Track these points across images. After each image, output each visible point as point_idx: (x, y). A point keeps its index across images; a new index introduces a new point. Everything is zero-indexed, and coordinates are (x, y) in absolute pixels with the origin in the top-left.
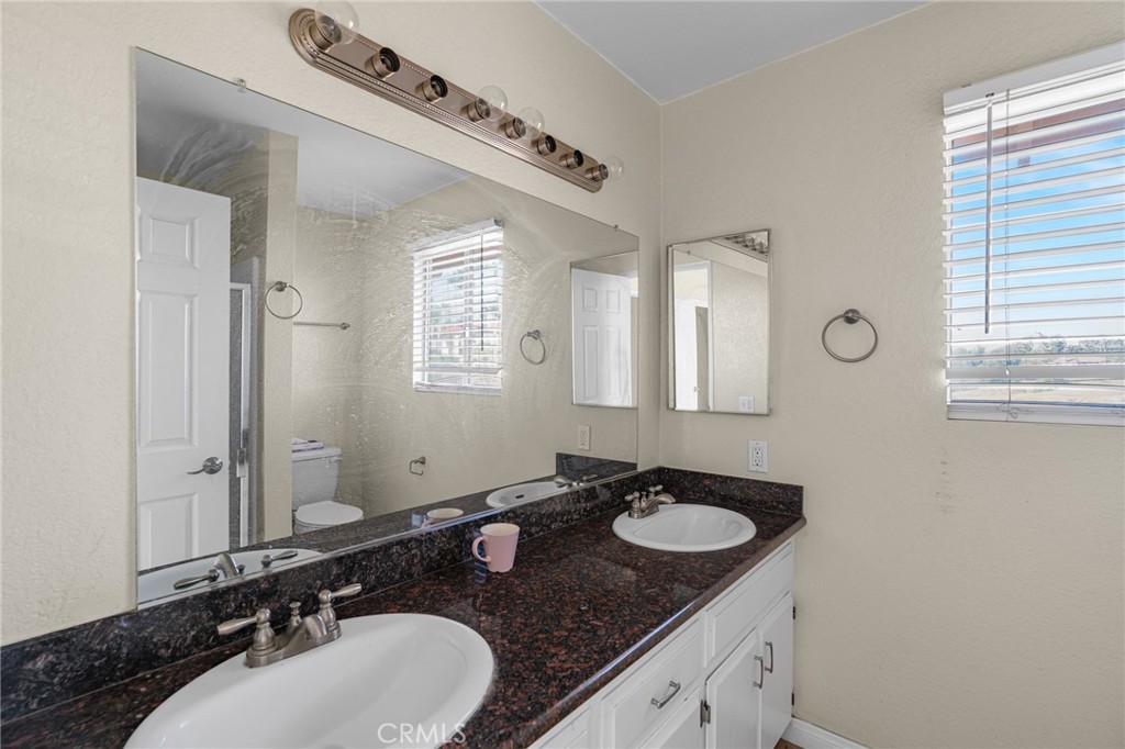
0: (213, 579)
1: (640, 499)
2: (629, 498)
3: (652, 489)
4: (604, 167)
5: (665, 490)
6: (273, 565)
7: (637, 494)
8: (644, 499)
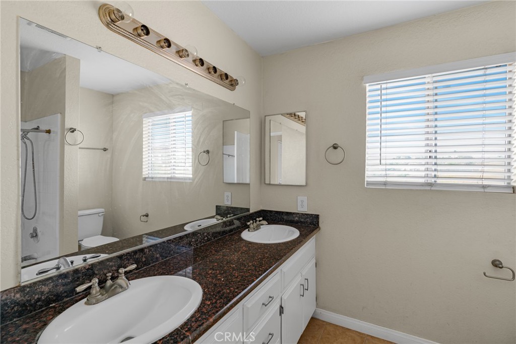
0: (58, 268)
1: (253, 223)
2: (248, 223)
3: (258, 219)
4: (237, 81)
5: (263, 219)
6: (88, 261)
7: (252, 222)
8: (255, 223)
